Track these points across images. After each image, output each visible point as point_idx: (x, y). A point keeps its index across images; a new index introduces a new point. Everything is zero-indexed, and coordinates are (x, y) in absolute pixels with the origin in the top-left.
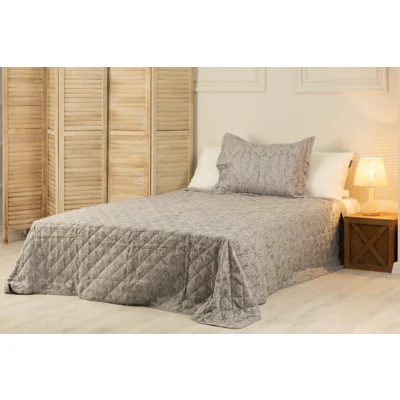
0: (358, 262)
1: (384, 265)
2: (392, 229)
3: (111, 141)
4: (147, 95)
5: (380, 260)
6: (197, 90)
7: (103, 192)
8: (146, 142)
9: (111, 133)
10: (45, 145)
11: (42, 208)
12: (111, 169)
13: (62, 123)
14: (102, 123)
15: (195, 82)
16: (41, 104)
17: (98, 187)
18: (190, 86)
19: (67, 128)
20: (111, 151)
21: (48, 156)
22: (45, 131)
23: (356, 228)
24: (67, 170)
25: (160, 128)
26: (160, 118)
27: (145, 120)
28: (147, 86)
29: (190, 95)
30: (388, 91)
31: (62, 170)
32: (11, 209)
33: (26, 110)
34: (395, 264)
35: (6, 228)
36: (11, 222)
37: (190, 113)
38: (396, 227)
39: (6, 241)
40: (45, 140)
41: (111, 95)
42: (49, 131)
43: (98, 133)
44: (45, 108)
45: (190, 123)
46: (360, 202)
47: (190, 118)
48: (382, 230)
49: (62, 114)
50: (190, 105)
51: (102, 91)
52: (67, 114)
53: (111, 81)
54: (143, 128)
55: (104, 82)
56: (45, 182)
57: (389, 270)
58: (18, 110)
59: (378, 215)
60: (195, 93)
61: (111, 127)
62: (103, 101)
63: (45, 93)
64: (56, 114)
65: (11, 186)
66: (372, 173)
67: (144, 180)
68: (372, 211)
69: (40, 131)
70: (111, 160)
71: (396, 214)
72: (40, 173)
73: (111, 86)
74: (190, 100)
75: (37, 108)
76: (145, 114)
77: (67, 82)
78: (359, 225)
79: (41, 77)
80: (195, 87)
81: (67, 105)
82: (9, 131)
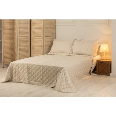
0: (101, 73)
2: (109, 64)
4: (42, 27)
5: (106, 72)
6: (56, 25)
8: (42, 40)
10: (14, 41)
11: (13, 58)
13: (18, 35)
15: (55, 23)
16: (13, 29)
18: (54, 24)
19: (20, 36)
21: (15, 44)
22: (14, 37)
23: (100, 64)
24: (20, 48)
26: (46, 33)
27: (42, 34)
28: (42, 24)
29: (54, 26)
30: (109, 25)
31: (18, 47)
32: (4, 58)
33: (9, 31)
34: (111, 73)
35: (3, 64)
36: (4, 62)
38: (111, 63)
39: (3, 67)
40: (14, 39)
42: (15, 37)
43: (28, 37)
44: (14, 31)
45: (54, 34)
46: (101, 56)
47: (54, 33)
48: (107, 64)
52: (20, 32)
54: (42, 36)
56: (14, 51)
58: (6, 31)
59: (106, 60)
60: (55, 26)
63: (14, 26)
64: (17, 32)
65: (5, 52)
66: (104, 48)
67: (42, 50)
69: (12, 37)
71: (111, 59)
72: (13, 48)
74: (54, 28)
75: (11, 30)
76: (42, 32)
77: (20, 23)
78: (101, 63)
79: (12, 22)
80: (55, 24)
81: (20, 29)
82: (4, 37)
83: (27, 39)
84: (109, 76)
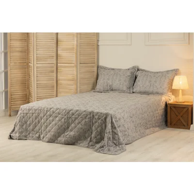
0: (174, 125)
1: (186, 126)
2: (190, 109)
3: (58, 69)
4: (75, 47)
5: (185, 124)
7: (55, 93)
8: (75, 69)
9: (59, 65)
10: (28, 71)
11: (27, 99)
12: (58, 82)
14: (54, 60)
15: (98, 41)
16: (26, 51)
17: (53, 90)
18: (96, 42)
19: (38, 62)
20: (58, 73)
21: (29, 76)
22: (28, 64)
23: (173, 109)
24: (38, 82)
25: (81, 62)
26: (81, 58)
27: (74, 59)
28: (75, 42)
29: (95, 47)
31: (36, 82)
32: (12, 100)
34: (192, 125)
35: (10, 109)
36: (12, 107)
37: (96, 55)
38: (192, 108)
39: (10, 115)
40: (28, 68)
41: (58, 47)
42: (30, 64)
43: (53, 65)
44: (28, 54)
45: (96, 60)
46: (176, 97)
47: (96, 58)
48: (185, 110)
49: (35, 56)
50: (96, 52)
51: (54, 45)
52: (38, 56)
53: (59, 40)
54: (73, 62)
55: (55, 41)
56: (28, 88)
59: (184, 102)
60: (98, 45)
61: (58, 62)
62: (55, 49)
63: (28, 46)
64: (33, 56)
65: (12, 90)
67: (74, 87)
68: (180, 101)
69: (25, 64)
70: (58, 78)
71: (192, 102)
72: (26, 84)
73: (59, 43)
74: (96, 49)
75: (24, 53)
76: (74, 56)
78: (174, 107)
79: (26, 38)
80: (98, 43)
81: (38, 52)
82: (11, 64)
84: (189, 129)
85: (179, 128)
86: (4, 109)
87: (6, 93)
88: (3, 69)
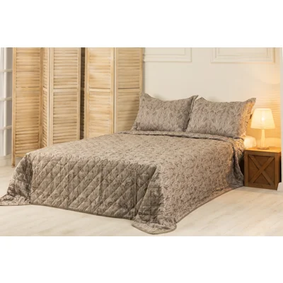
0: (255, 182)
1: (273, 185)
4: (112, 65)
5: (269, 181)
6: (145, 60)
8: (111, 97)
10: (41, 98)
11: (39, 142)
13: (52, 84)
14: (77, 83)
15: (144, 55)
16: (39, 70)
17: (74, 127)
18: (140, 58)
19: (56, 87)
21: (43, 106)
22: (42, 89)
23: (253, 158)
24: (55, 116)
25: (120, 87)
26: (121, 80)
27: (110, 82)
28: (112, 58)
29: (140, 64)
30: (274, 61)
31: (52, 116)
32: (17, 142)
33: (30, 74)
34: (280, 184)
35: (14, 156)
36: (17, 152)
37: (141, 76)
38: (280, 157)
39: (14, 165)
40: (41, 95)
42: (44, 89)
43: (75, 90)
44: (42, 73)
45: (140, 83)
46: (257, 139)
47: (141, 80)
48: (271, 159)
50: (140, 70)
51: (78, 61)
52: (56, 77)
55: (79, 56)
56: (41, 124)
57: (276, 188)
58: (24, 74)
59: (268, 149)
60: (143, 62)
63: (42, 62)
64: (48, 77)
65: (18, 127)
66: (263, 119)
67: (109, 123)
68: (263, 146)
69: (38, 89)
72: (37, 118)
74: (140, 67)
75: (36, 73)
76: (110, 77)
77: (56, 55)
78: (255, 156)
79: (39, 52)
80: (143, 58)
81: (56, 71)
82: (17, 89)
83: (75, 96)
84: (276, 189)
85: (262, 187)
86: (5, 154)
87: (9, 131)
88: (5, 96)
